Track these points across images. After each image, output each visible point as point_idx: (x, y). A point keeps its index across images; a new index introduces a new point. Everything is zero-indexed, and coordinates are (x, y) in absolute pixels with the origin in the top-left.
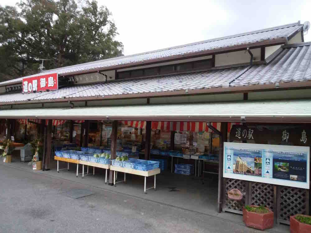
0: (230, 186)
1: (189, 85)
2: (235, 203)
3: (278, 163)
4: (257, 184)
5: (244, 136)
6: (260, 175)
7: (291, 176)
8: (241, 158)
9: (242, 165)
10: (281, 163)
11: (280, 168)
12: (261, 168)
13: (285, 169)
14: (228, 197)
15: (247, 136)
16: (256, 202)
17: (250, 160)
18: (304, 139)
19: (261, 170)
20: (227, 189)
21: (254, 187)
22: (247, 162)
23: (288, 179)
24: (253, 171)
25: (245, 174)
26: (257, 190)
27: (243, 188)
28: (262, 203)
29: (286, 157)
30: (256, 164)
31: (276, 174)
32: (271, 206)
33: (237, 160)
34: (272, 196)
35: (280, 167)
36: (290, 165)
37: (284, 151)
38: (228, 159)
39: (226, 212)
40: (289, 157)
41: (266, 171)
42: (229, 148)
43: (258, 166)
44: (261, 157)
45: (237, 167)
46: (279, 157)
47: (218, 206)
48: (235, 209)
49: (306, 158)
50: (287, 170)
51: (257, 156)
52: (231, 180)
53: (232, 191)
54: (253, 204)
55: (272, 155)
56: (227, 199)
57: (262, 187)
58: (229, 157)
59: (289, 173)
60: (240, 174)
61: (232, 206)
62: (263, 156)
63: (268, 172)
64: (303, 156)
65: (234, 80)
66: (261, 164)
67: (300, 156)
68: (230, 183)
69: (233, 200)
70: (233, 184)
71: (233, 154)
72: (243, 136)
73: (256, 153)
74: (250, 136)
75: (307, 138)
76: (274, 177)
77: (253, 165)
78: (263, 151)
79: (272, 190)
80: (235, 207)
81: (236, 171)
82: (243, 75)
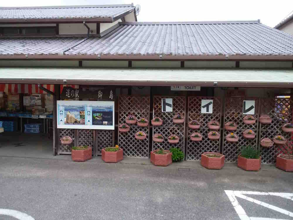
0: (63, 135)
1: (30, 50)
2: (67, 147)
3: (95, 114)
4: (82, 130)
5: (73, 95)
6: (84, 124)
7: (104, 122)
8: (70, 112)
9: (71, 118)
10: (98, 114)
11: (97, 118)
12: (84, 118)
13: (100, 118)
14: (61, 143)
15: (74, 95)
16: (82, 143)
17: (77, 113)
18: (111, 96)
19: (84, 120)
20: (61, 137)
21: (80, 133)
22: (75, 115)
23: (102, 124)
24: (79, 121)
25: (73, 124)
26: (82, 135)
27: (73, 134)
28: (86, 144)
29: (100, 110)
30: (81, 116)
31: (95, 122)
32: (92, 145)
33: (67, 114)
34: (92, 138)
35: (97, 116)
36: (102, 115)
37: (99, 105)
38: (60, 114)
39: (60, 154)
40: (103, 109)
41: (88, 121)
42: (61, 105)
43: (82, 117)
44: (84, 110)
45: (67, 119)
46: (96, 109)
47: (54, 150)
48: (67, 151)
49: (113, 110)
50: (101, 119)
51: (82, 110)
52: (63, 130)
53: (64, 138)
54: (80, 145)
55: (91, 108)
56: (61, 145)
57: (85, 132)
58: (61, 112)
59: (102, 121)
60: (70, 124)
61: (65, 149)
62: (85, 110)
63: (89, 121)
64: (110, 108)
65: (70, 49)
66: (84, 115)
67: (109, 108)
68: (63, 132)
69: (65, 145)
70: (65, 133)
71: (64, 110)
72: (71, 95)
73: (81, 108)
74: (77, 95)
75: (113, 95)
76: (93, 124)
77: (79, 117)
78: (85, 106)
79: (93, 134)
80: (67, 149)
81: (67, 123)
82: (78, 46)
